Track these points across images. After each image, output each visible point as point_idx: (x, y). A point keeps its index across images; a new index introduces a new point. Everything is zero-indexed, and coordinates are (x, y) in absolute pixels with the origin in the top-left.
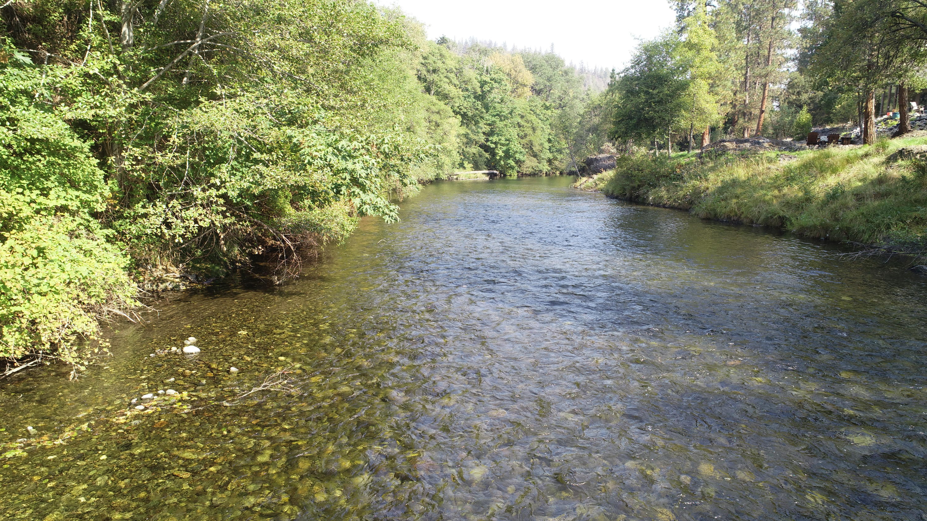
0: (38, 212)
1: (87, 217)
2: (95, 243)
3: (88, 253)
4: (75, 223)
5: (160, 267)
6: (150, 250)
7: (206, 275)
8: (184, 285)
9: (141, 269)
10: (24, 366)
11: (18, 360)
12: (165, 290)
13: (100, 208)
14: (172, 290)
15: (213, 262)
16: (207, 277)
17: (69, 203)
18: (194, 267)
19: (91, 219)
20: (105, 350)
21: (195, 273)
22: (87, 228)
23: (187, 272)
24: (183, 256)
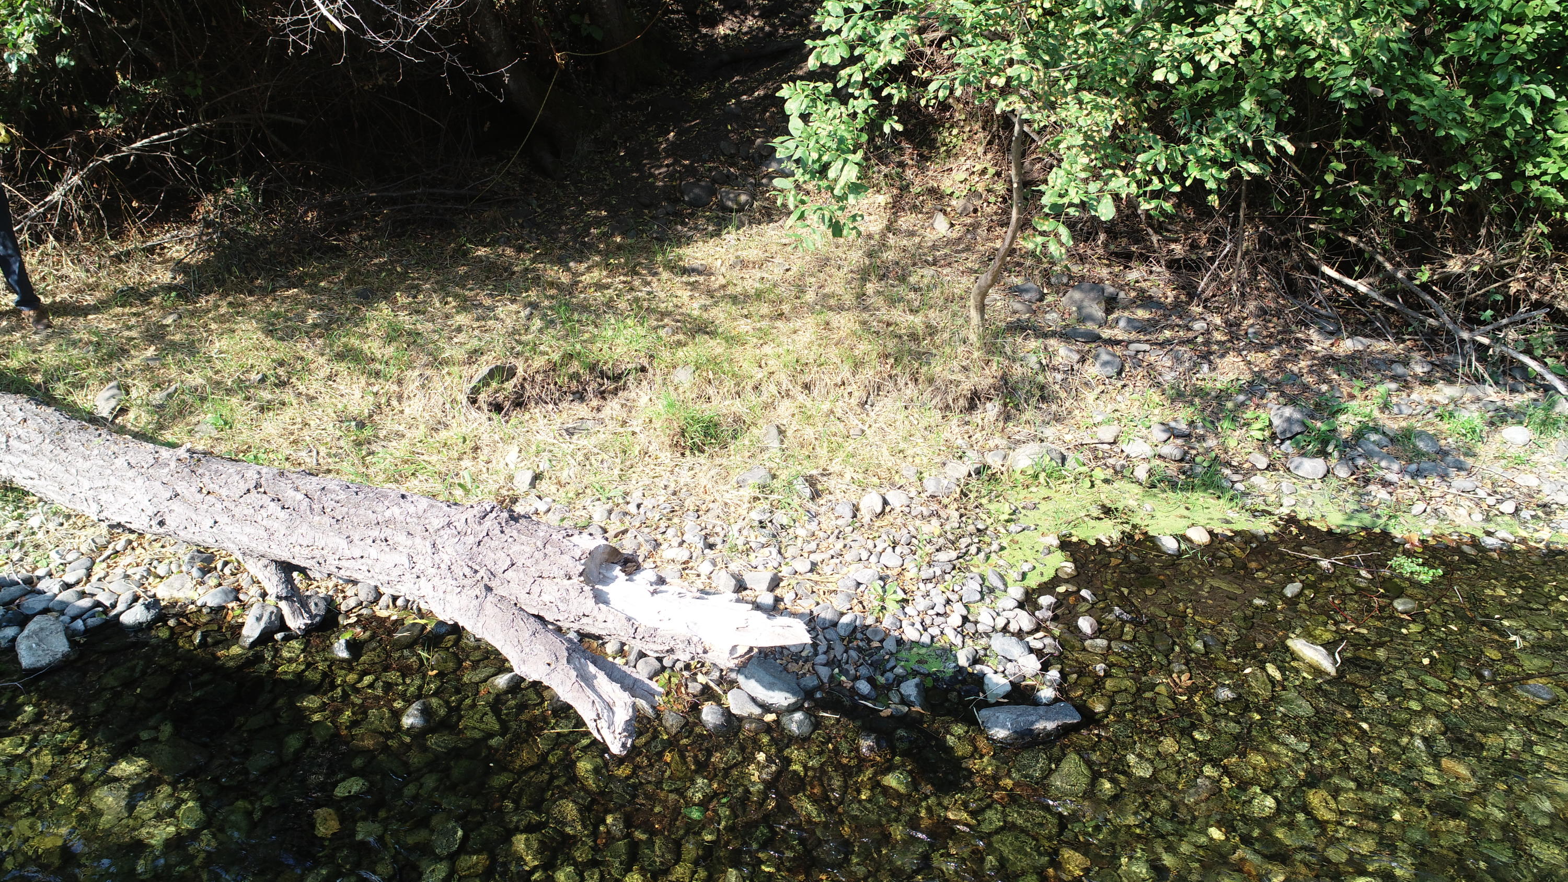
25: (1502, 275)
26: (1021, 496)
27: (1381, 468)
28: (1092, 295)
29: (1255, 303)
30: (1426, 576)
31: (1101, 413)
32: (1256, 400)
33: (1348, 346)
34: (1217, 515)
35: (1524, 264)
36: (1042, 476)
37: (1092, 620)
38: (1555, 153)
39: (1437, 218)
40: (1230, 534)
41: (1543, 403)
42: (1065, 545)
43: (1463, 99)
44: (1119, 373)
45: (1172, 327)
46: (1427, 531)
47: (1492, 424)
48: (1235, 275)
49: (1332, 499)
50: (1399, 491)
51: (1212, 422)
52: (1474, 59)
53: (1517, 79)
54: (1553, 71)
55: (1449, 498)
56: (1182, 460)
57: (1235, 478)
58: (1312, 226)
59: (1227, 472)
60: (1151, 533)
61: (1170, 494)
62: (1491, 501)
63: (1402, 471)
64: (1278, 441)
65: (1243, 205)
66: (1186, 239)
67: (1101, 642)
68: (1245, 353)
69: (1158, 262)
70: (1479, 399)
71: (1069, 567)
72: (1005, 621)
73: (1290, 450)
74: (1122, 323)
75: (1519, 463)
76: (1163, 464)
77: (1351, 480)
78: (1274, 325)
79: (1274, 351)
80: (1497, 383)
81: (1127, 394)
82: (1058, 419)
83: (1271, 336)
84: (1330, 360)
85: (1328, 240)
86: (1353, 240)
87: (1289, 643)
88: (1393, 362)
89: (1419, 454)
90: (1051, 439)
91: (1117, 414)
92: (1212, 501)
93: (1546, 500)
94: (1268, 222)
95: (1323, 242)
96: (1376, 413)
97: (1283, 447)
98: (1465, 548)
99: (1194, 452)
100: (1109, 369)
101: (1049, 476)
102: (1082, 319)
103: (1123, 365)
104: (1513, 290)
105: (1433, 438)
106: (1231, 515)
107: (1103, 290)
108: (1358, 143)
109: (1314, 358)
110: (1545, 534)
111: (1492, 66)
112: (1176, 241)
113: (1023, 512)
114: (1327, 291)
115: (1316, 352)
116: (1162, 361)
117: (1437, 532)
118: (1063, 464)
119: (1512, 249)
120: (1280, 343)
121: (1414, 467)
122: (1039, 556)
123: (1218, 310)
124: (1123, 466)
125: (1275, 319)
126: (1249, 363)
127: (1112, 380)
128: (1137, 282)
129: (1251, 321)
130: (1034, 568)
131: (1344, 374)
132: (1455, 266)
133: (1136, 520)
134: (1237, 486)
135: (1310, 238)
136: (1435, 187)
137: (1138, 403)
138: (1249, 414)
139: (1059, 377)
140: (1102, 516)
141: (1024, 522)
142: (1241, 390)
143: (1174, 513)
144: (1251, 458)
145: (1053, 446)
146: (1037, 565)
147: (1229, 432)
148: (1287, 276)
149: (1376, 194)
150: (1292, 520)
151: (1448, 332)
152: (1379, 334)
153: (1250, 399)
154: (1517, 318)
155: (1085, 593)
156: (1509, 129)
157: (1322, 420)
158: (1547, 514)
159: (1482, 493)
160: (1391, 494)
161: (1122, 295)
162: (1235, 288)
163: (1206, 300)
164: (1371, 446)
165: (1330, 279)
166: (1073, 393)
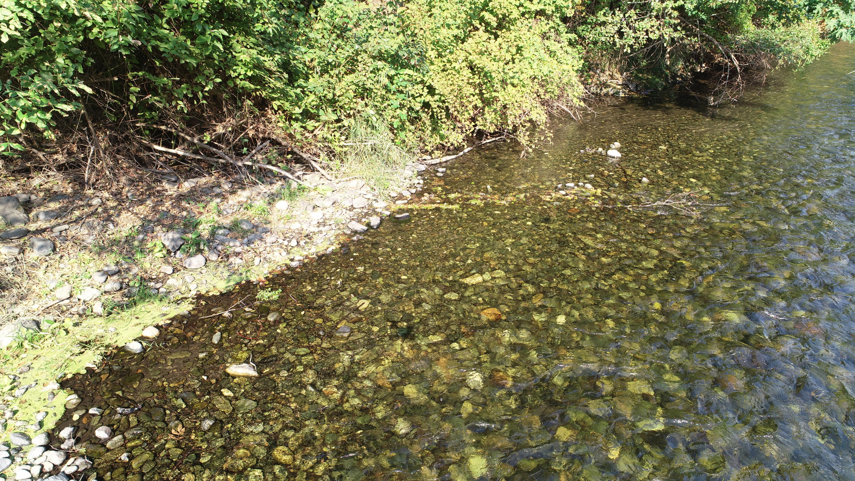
0: (523, 14)
1: (558, 21)
2: (560, 45)
3: (552, 53)
4: (548, 26)
5: (607, 73)
6: (602, 56)
7: (645, 85)
8: (623, 92)
9: (591, 73)
10: (494, 139)
11: (490, 134)
12: (607, 95)
13: (570, 13)
14: (612, 95)
15: (655, 74)
16: (646, 88)
17: (547, 7)
18: (636, 77)
19: (560, 23)
20: (549, 139)
21: (636, 82)
22: (557, 30)
23: (629, 80)
24: (629, 65)
25: (244, 129)
26: (15, 365)
27: (231, 247)
28: (10, 204)
29: (124, 178)
30: (275, 295)
31: (53, 280)
32: (150, 235)
33: (187, 186)
34: (156, 313)
35: (250, 121)
36: (26, 344)
37: (104, 428)
38: (240, 63)
39: (201, 106)
40: (169, 322)
41: (286, 186)
42: (63, 384)
43: (185, 41)
44: (54, 250)
45: (78, 208)
46: (266, 272)
47: (270, 203)
48: (105, 165)
49: (214, 275)
50: (244, 255)
51: (130, 258)
52: (182, 19)
53: (207, 28)
54: (222, 22)
55: (268, 249)
56: (121, 288)
57: (158, 285)
58: (137, 125)
59: (152, 284)
60: (120, 346)
61: (123, 314)
62: (286, 243)
63: (242, 244)
64: (173, 254)
65: (89, 122)
66: (63, 150)
67: (118, 438)
68: (131, 209)
69: (50, 169)
70: (260, 193)
71: (73, 399)
72: (39, 467)
73: (182, 256)
74: (42, 217)
75: (289, 219)
76: (110, 297)
77: (220, 260)
78: (142, 187)
79: (148, 202)
80: (263, 182)
81: (66, 261)
82: (23, 298)
83: (142, 194)
84: (181, 197)
85: (150, 130)
86: (163, 128)
87: (228, 370)
88: (213, 187)
89: (245, 232)
90: (22, 314)
91: (65, 277)
92: (150, 307)
93: (307, 232)
94: (111, 128)
95: (147, 132)
96: (216, 218)
97: (177, 256)
98: (286, 272)
99: (127, 280)
100: (45, 250)
101: (31, 341)
102: (10, 223)
103: (54, 244)
104: (251, 135)
105: (248, 221)
106: (165, 310)
107: (17, 199)
108: (140, 73)
109: (172, 199)
110: (313, 250)
111: (192, 22)
112: (56, 153)
113: (21, 376)
114: (161, 159)
115: (171, 195)
116: (82, 232)
117: (270, 270)
118: (39, 327)
119: (241, 115)
120: (149, 196)
121: (246, 240)
122: (47, 402)
123: (104, 188)
124: (84, 310)
125: (140, 184)
126: (136, 214)
127: (51, 256)
128: (41, 185)
129: (127, 189)
130: (47, 413)
131: (191, 202)
132: (220, 129)
133: (107, 342)
134: (161, 290)
135: (139, 132)
136: (192, 91)
137: (76, 265)
138: (150, 245)
139: (9, 269)
140: (83, 350)
141: (25, 384)
142: (139, 232)
143: (130, 325)
144: (162, 270)
145: (24, 319)
146: (48, 410)
147: (142, 260)
148: (136, 157)
149: (164, 100)
150: (199, 297)
151: (231, 164)
152: (200, 175)
153: (146, 235)
154: (258, 148)
155: (92, 411)
156: (214, 54)
157: (190, 232)
158: (310, 239)
159: (281, 241)
160: (241, 259)
161: (33, 197)
162: (108, 173)
163: (93, 184)
164: (222, 237)
165: (160, 152)
166: (26, 275)
